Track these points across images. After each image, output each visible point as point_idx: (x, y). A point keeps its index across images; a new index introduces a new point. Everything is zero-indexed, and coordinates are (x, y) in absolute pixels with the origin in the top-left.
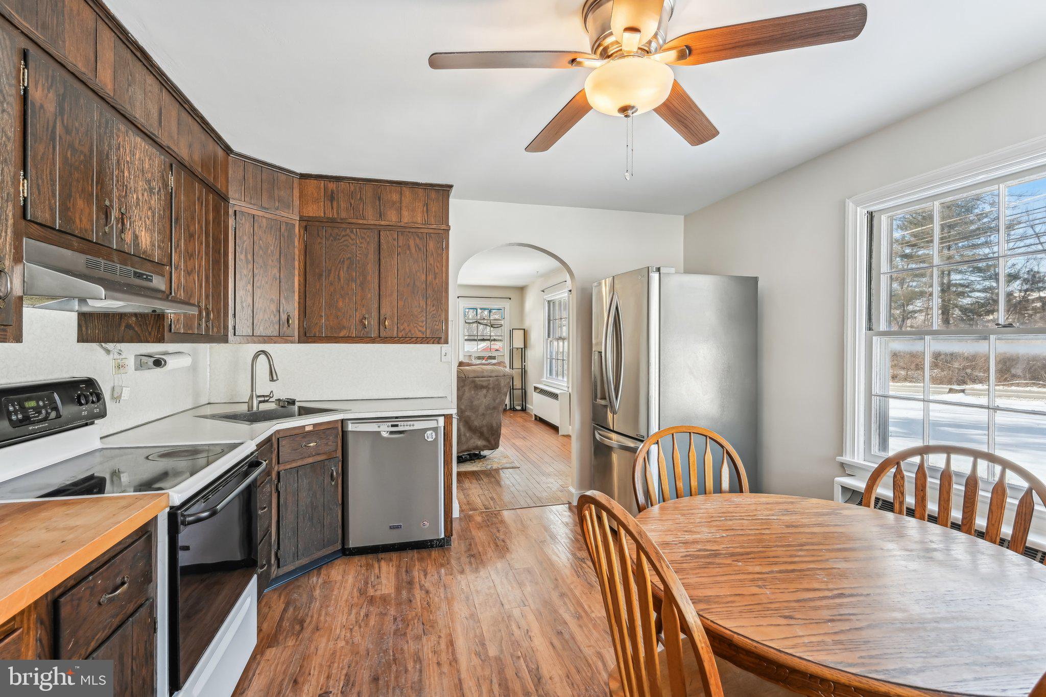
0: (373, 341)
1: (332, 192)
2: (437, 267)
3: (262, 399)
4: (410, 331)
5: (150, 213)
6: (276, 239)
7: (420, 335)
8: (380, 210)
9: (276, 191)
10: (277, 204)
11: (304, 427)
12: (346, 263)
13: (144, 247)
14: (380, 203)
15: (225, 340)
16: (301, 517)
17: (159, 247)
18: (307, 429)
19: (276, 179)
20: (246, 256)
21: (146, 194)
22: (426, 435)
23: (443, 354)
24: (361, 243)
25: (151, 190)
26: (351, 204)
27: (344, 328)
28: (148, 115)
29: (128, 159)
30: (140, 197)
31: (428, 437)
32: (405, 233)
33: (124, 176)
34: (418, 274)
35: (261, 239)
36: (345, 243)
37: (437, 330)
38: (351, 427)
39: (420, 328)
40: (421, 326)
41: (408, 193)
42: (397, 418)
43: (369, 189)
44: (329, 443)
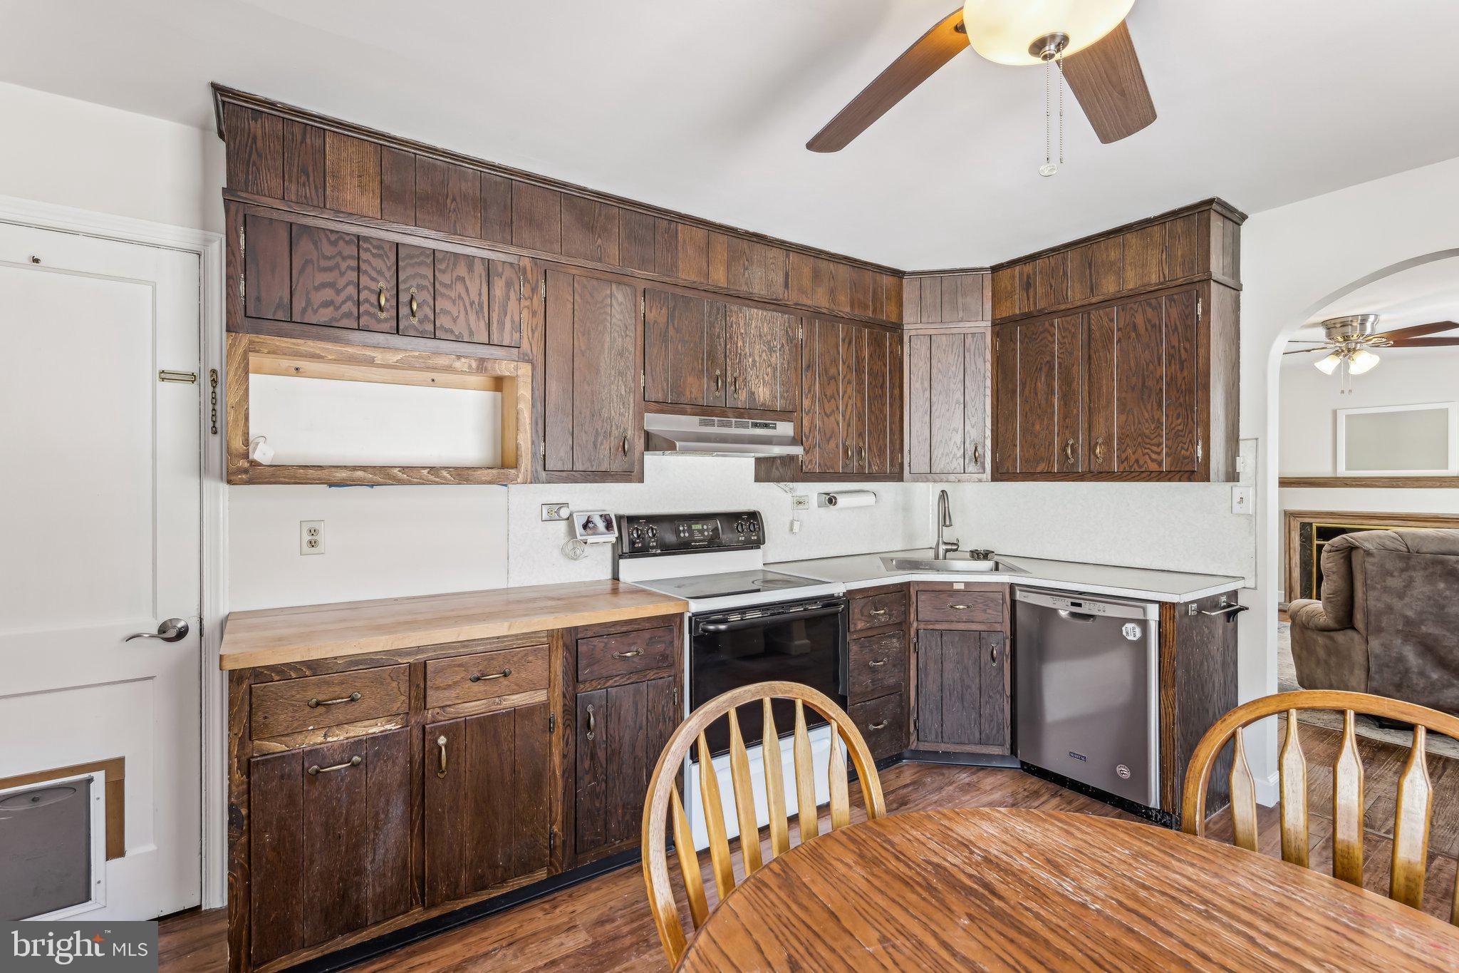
0: (1081, 477)
1: (1029, 277)
2: (1186, 350)
3: (949, 547)
4: (1137, 461)
5: (769, 370)
6: (959, 356)
7: (1154, 467)
8: (1091, 281)
9: (960, 300)
10: (961, 314)
11: (951, 583)
12: (1045, 369)
13: (762, 399)
14: (1091, 272)
15: (899, 477)
16: (946, 693)
17: (782, 397)
18: (956, 587)
19: (959, 285)
20: (922, 383)
21: (764, 354)
22: (1124, 628)
23: (1236, 499)
24: (1064, 337)
25: (771, 350)
26: (1051, 286)
27: (1042, 459)
28: (770, 285)
29: (742, 331)
30: (757, 359)
31: (1127, 633)
32: (1129, 306)
33: (737, 347)
34: (1151, 367)
35: (939, 361)
36: (1044, 341)
37: (1185, 458)
38: (1019, 596)
39: (1154, 456)
40: (1156, 453)
41: (1134, 240)
42: (1081, 593)
43: (1072, 256)
44: (988, 611)
